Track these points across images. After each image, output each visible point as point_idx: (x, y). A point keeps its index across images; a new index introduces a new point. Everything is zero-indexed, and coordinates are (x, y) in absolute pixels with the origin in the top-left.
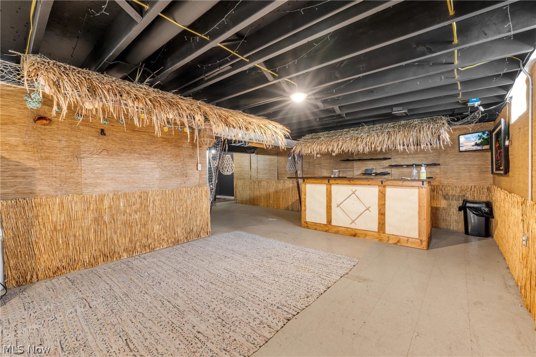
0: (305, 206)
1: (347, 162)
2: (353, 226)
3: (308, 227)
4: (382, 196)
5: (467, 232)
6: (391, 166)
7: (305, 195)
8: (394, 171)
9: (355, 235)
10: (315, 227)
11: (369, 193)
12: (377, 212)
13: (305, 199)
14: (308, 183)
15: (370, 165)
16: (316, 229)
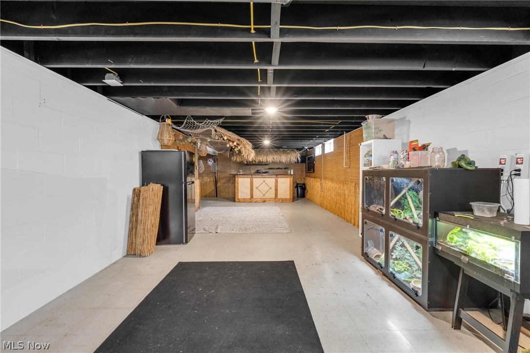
0: (238, 190)
1: (247, 166)
2: (264, 197)
3: (239, 202)
4: (276, 182)
5: (298, 197)
6: (269, 169)
7: (238, 184)
8: (270, 171)
9: (264, 202)
10: (244, 201)
11: (271, 181)
12: (274, 189)
13: (238, 186)
14: (240, 177)
15: (259, 168)
16: (244, 202)
